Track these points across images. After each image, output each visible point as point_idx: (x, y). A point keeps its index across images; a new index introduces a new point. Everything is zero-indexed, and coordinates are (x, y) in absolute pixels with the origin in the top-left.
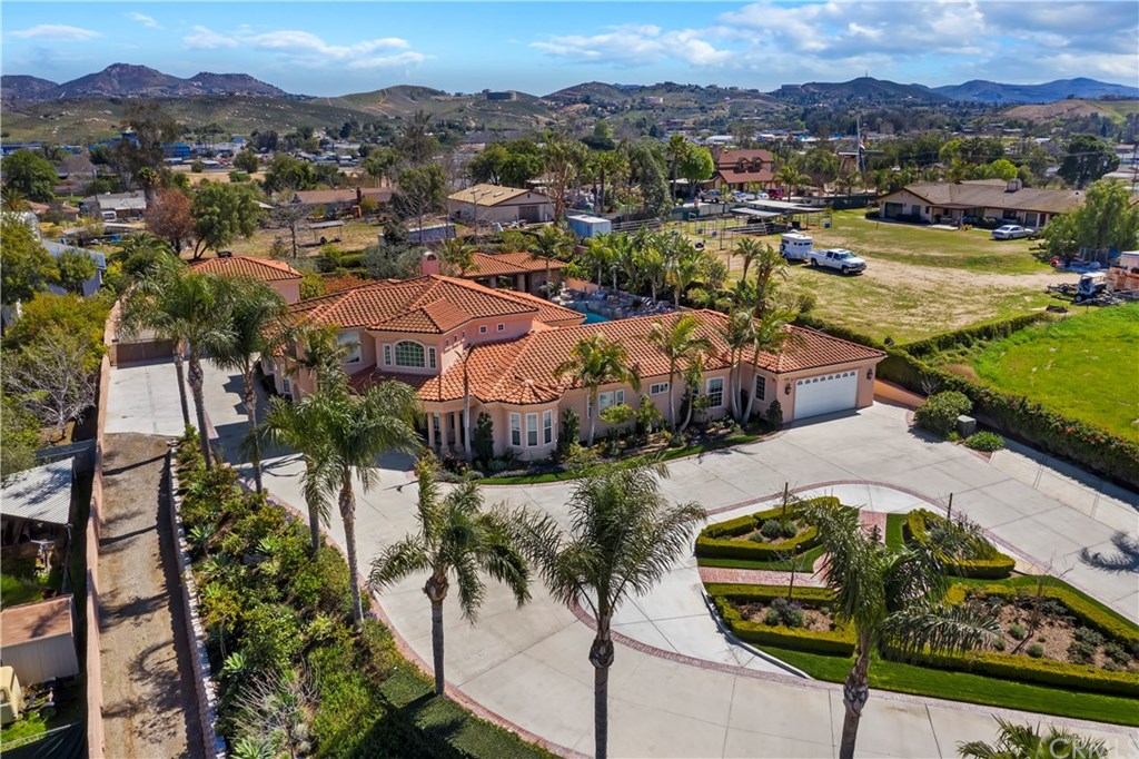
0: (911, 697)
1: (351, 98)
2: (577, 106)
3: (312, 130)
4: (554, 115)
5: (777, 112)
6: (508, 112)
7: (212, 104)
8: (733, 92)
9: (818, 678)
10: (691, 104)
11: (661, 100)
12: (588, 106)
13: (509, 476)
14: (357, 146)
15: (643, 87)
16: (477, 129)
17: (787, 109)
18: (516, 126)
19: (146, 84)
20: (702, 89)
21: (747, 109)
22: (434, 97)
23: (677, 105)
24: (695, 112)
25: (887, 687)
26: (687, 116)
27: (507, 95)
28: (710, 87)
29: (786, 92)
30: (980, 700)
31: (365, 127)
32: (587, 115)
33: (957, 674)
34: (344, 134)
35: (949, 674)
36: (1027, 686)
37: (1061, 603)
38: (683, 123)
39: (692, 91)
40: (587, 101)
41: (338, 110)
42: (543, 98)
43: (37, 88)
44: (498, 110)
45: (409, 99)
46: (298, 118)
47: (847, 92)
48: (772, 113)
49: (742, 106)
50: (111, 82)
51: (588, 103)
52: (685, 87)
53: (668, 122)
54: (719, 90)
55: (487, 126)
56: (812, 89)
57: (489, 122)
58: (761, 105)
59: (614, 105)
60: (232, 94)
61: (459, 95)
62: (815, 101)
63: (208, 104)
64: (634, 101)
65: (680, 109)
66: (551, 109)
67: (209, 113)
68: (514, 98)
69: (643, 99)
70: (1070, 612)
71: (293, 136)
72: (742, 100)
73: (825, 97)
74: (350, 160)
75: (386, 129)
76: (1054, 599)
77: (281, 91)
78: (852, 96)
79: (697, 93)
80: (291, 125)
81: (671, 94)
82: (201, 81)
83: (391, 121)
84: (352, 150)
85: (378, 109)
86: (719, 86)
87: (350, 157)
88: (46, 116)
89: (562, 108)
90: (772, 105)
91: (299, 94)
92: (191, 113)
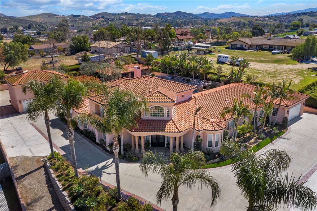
1: (29, 17)
2: (100, 19)
3: (18, 26)
4: (94, 22)
5: (157, 21)
6: (80, 21)
8: (144, 15)
10: (133, 18)
11: (125, 17)
12: (103, 19)
14: (35, 32)
15: (119, 14)
16: (71, 26)
17: (160, 20)
18: (83, 25)
21: (149, 20)
22: (56, 17)
23: (130, 19)
24: (135, 21)
26: (133, 22)
27: (79, 16)
28: (138, 14)
29: (158, 15)
31: (35, 26)
32: (104, 22)
34: (29, 28)
38: (133, 24)
39: (133, 15)
40: (103, 17)
41: (26, 20)
42: (90, 17)
44: (77, 20)
45: (48, 17)
46: (13, 23)
47: (175, 15)
48: (156, 21)
51: (104, 18)
52: (131, 14)
53: (129, 24)
54: (140, 15)
55: (74, 25)
56: (165, 14)
57: (75, 24)
58: (153, 19)
59: (111, 19)
61: (63, 16)
62: (167, 18)
64: (117, 18)
65: (130, 20)
66: (93, 20)
68: (82, 17)
69: (119, 17)
71: (12, 29)
72: (147, 17)
73: (169, 16)
74: (34, 36)
75: (43, 26)
78: (176, 16)
79: (135, 15)
80: (10, 25)
81: (127, 15)
83: (43, 24)
84: (34, 33)
85: (38, 20)
86: (140, 13)
87: (34, 35)
89: (96, 20)
90: (156, 19)
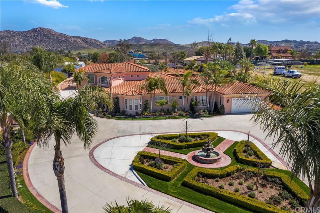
0: (180, 200)
7: (153, 46)
8: (308, 42)
9: (149, 187)
10: (293, 46)
11: (283, 45)
13: (118, 118)
15: (278, 41)
19: (141, 42)
20: (297, 42)
21: (312, 47)
24: (294, 48)
25: (173, 195)
28: (300, 41)
30: (208, 208)
33: (208, 196)
35: (204, 196)
36: (236, 207)
37: (281, 180)
39: (294, 42)
43: (116, 43)
49: (310, 46)
50: (133, 41)
52: (292, 41)
54: (303, 42)
60: (159, 43)
63: (152, 46)
67: (152, 48)
69: (277, 44)
70: (283, 184)
72: (311, 45)
76: (278, 178)
77: (174, 43)
79: (296, 43)
81: (287, 43)
82: (154, 41)
86: (303, 41)
88: (115, 48)
91: (178, 44)
92: (148, 48)
